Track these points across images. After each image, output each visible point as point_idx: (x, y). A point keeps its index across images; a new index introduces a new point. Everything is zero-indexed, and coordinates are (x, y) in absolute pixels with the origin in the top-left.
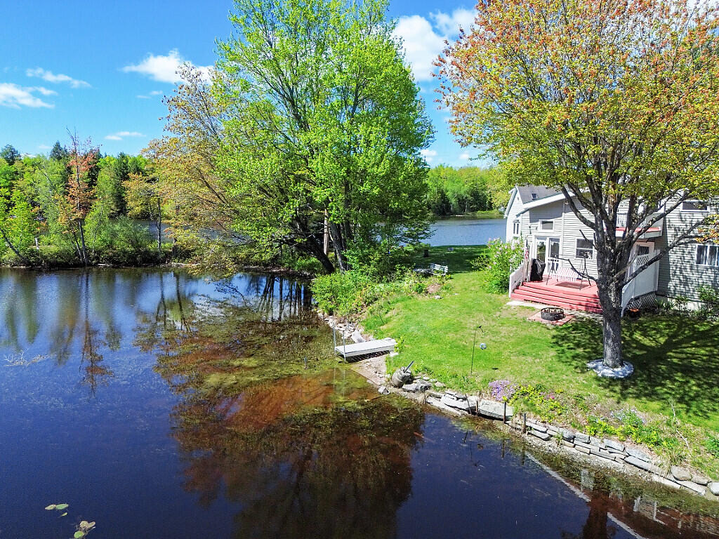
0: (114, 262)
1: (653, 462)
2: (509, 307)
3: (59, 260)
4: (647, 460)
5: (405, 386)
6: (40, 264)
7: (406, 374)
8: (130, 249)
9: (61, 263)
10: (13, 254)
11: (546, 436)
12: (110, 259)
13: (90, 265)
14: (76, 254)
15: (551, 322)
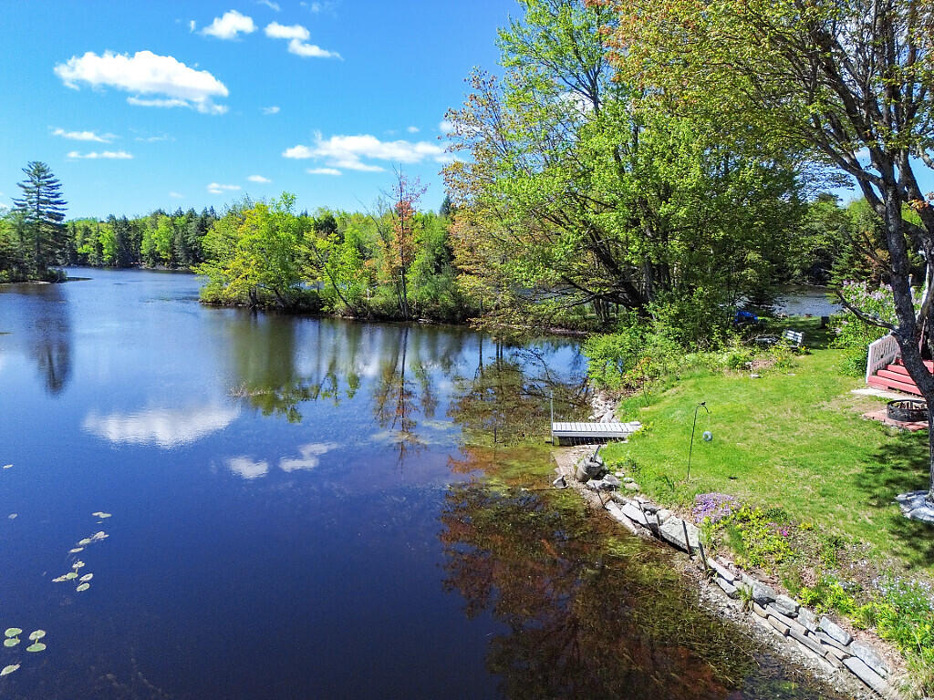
0: (434, 318)
1: (892, 679)
2: (853, 395)
3: (384, 312)
4: (883, 673)
5: (591, 482)
6: (366, 315)
7: (592, 464)
8: (451, 304)
9: (385, 315)
10: (343, 304)
11: (732, 589)
12: (430, 315)
13: (411, 319)
14: (399, 307)
15: (900, 423)
